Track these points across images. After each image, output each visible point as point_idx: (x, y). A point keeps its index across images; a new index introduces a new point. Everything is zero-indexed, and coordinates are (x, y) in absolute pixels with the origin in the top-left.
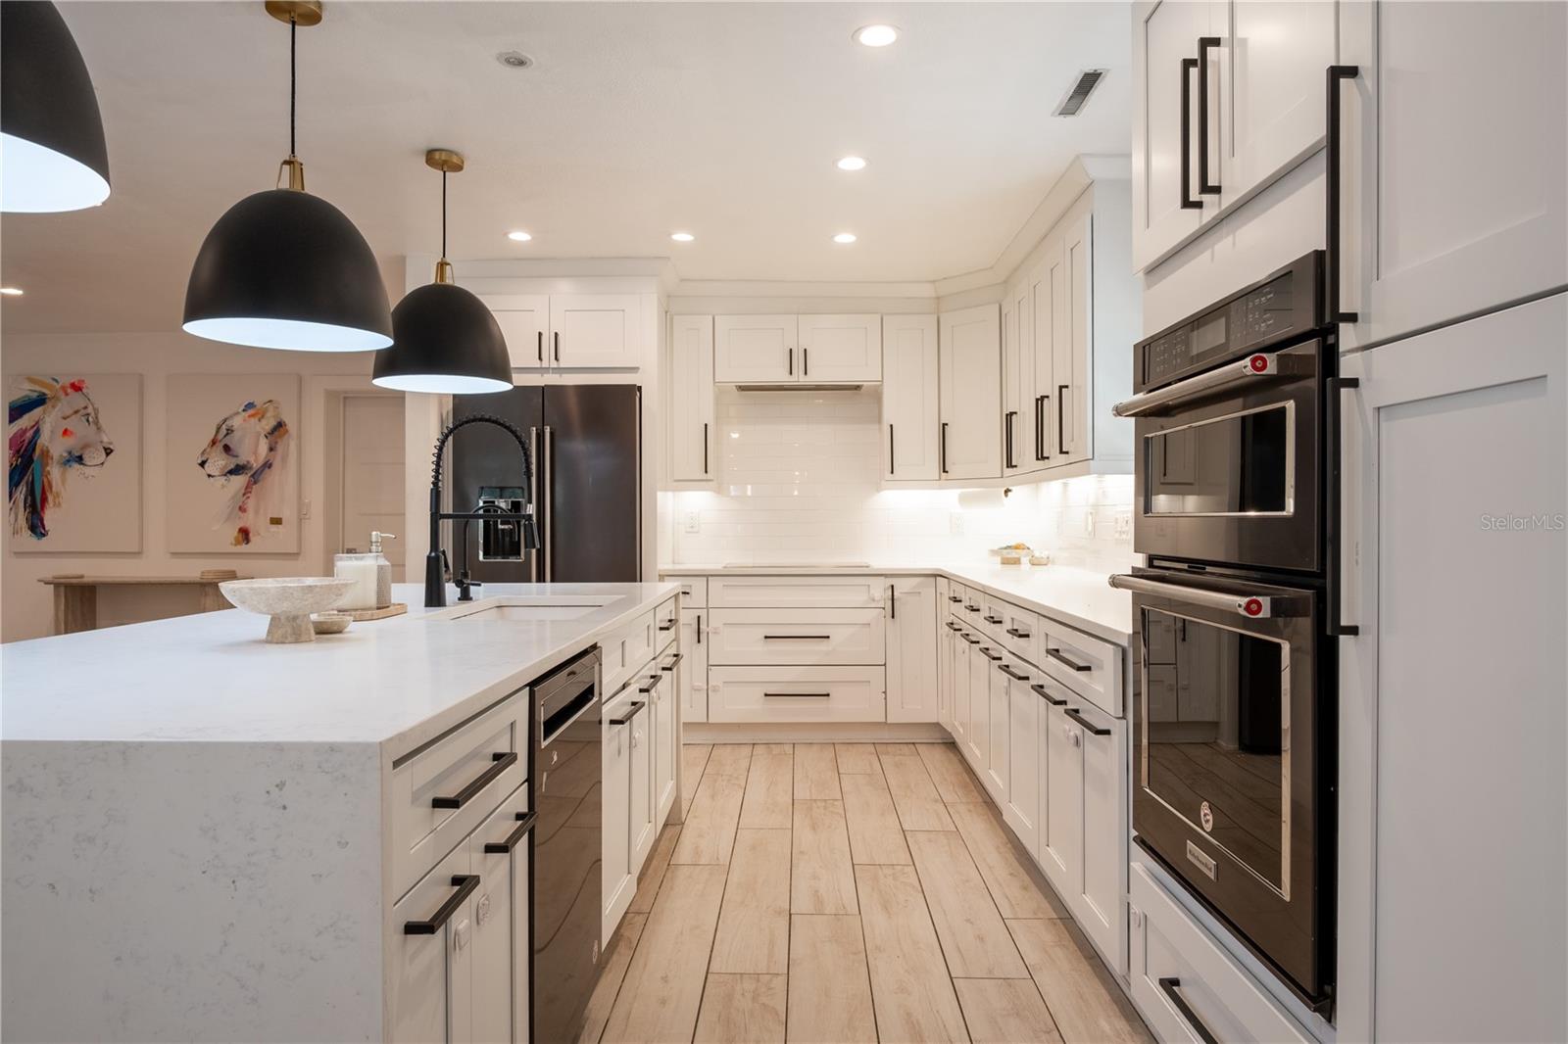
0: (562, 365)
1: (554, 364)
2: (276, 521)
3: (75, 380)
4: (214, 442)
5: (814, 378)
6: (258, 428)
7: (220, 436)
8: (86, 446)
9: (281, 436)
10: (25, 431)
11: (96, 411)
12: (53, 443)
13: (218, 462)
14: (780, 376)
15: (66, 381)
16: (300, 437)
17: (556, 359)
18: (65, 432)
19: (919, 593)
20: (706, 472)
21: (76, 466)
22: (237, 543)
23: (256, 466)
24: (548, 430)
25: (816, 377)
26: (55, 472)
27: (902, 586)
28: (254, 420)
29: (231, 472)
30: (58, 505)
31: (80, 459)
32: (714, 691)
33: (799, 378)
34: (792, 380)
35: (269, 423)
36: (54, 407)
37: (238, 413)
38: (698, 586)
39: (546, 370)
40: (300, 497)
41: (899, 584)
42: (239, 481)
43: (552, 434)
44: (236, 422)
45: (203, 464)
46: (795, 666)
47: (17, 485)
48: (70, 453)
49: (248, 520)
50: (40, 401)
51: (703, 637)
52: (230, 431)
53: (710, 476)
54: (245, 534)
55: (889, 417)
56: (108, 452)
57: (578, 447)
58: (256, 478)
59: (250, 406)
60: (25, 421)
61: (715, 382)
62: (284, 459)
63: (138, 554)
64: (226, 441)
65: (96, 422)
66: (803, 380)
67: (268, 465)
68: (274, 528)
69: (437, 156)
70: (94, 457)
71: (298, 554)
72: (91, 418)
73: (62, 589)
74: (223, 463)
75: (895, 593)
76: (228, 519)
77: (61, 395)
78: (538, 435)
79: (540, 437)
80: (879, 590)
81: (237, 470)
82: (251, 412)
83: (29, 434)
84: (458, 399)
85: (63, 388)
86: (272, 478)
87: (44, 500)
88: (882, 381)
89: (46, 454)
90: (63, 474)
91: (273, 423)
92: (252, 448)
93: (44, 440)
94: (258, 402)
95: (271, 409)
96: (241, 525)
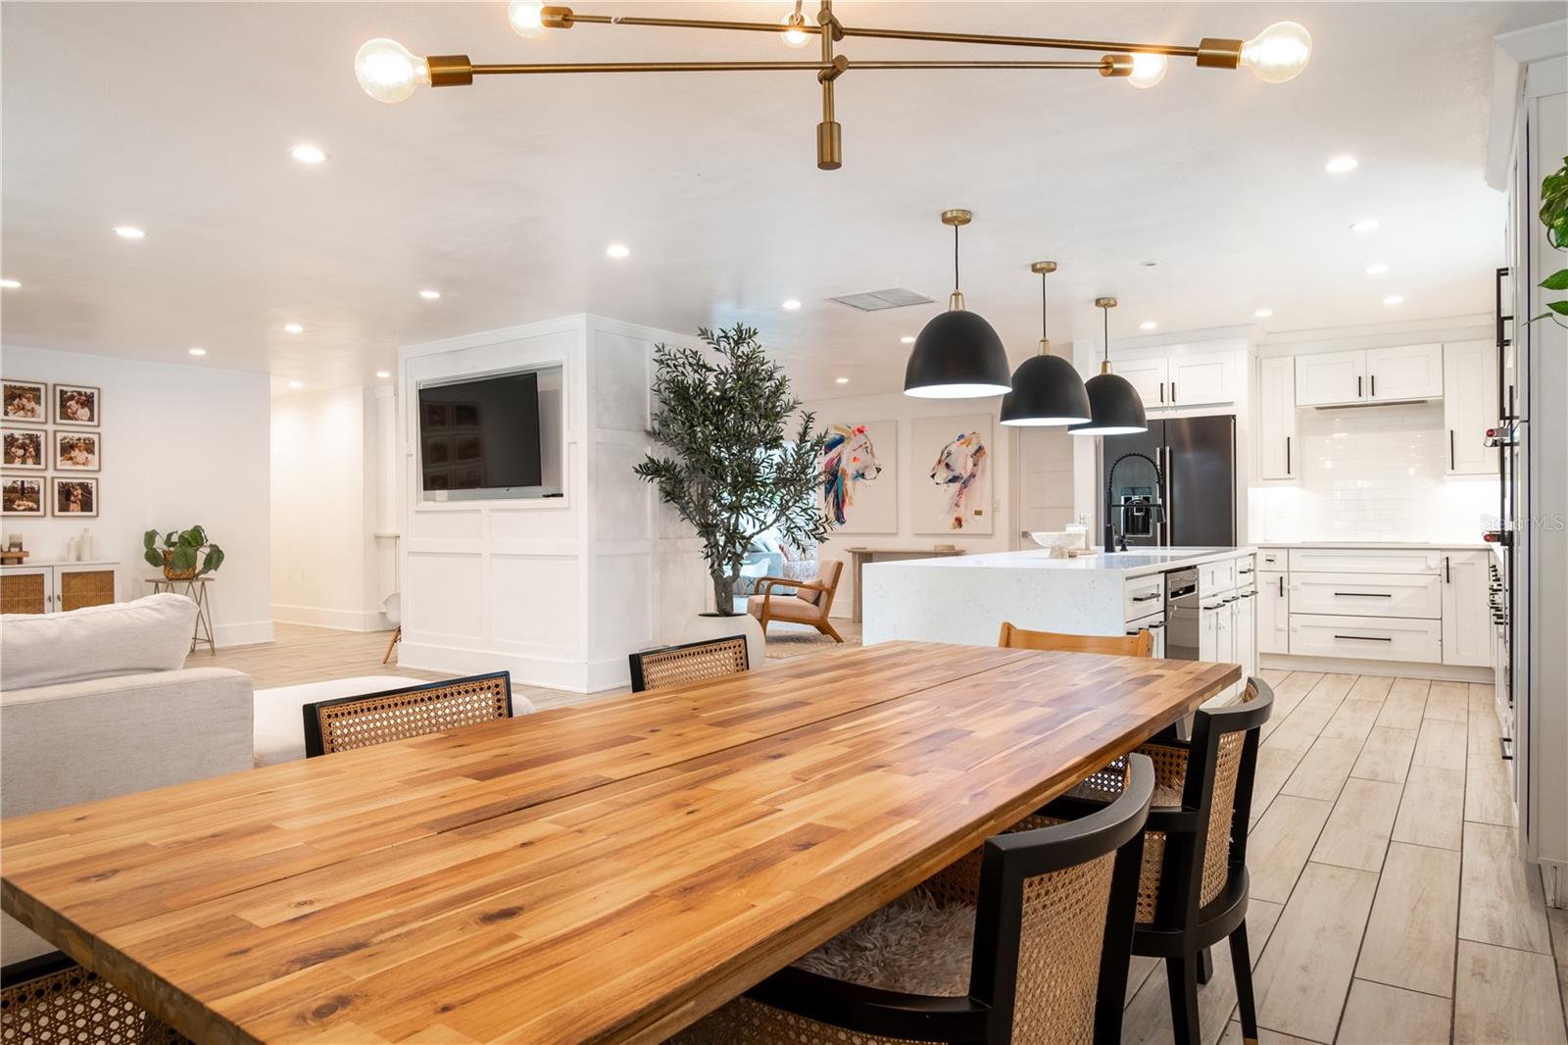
0: (1178, 403)
1: (1172, 404)
2: (978, 513)
3: (859, 426)
4: (940, 462)
5: (1380, 397)
6: (966, 452)
7: (944, 458)
8: (866, 467)
9: (981, 456)
10: (833, 459)
11: (871, 445)
12: (849, 467)
13: (943, 475)
14: (1352, 398)
15: (854, 427)
16: (993, 456)
17: (1173, 400)
18: (855, 459)
19: (1473, 564)
20: (1289, 472)
21: (860, 479)
22: (954, 528)
23: (965, 476)
24: (1168, 449)
25: (1382, 396)
26: (849, 483)
27: (1456, 559)
28: (964, 446)
29: (950, 481)
30: (851, 504)
31: (863, 476)
32: (1293, 631)
33: (1366, 398)
34: (1362, 400)
35: (973, 448)
36: (848, 443)
37: (954, 442)
38: (1281, 555)
39: (1166, 408)
40: (993, 497)
41: (1453, 556)
42: (956, 486)
43: (1171, 452)
44: (953, 448)
45: (933, 476)
46: (1360, 616)
47: (829, 492)
48: (857, 472)
49: (961, 512)
50: (841, 440)
51: (1285, 592)
52: (949, 454)
53: (1292, 475)
54: (959, 522)
55: (1449, 424)
56: (878, 470)
57: (1190, 456)
58: (965, 485)
59: (961, 437)
60: (833, 453)
61: (1296, 406)
62: (983, 472)
63: (895, 534)
64: (947, 460)
65: (872, 452)
66: (1371, 400)
67: (973, 476)
68: (977, 517)
69: (1102, 301)
70: (871, 473)
71: (992, 535)
72: (868, 450)
73: (857, 556)
74: (945, 475)
75: (1450, 563)
76: (948, 512)
77: (852, 436)
78: (1161, 452)
79: (1163, 454)
80: (1436, 561)
81: (954, 479)
82: (962, 441)
83: (836, 461)
84: (1105, 437)
85: (853, 432)
86: (975, 484)
87: (844, 501)
88: (1443, 396)
89: (844, 473)
90: (854, 485)
91: (976, 448)
92: (963, 465)
93: (843, 465)
94: (967, 435)
95: (975, 438)
96: (956, 515)
